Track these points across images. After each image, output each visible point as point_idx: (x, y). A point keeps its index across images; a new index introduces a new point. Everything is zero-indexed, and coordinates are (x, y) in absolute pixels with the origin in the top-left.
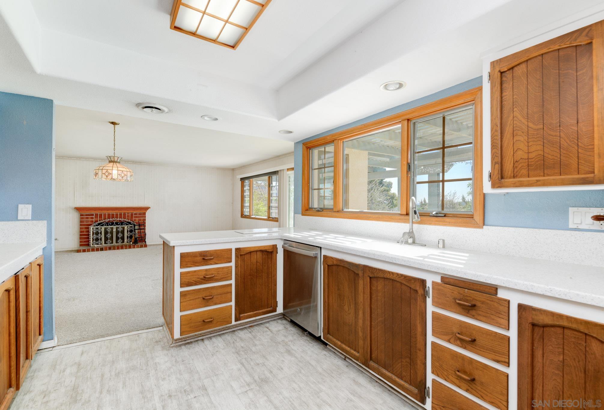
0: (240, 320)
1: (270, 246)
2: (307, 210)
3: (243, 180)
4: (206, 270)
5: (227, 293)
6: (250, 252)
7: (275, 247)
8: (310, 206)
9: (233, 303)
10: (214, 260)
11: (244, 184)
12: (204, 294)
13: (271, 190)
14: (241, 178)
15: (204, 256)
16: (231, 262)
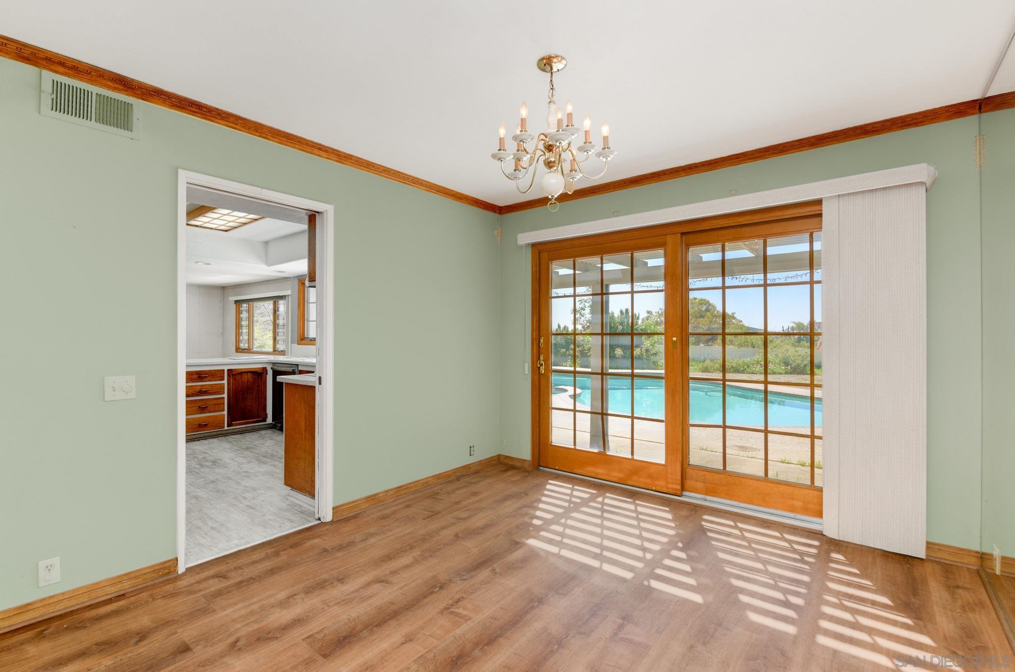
0: (232, 426)
1: (260, 368)
2: (302, 340)
3: (238, 303)
4: (202, 385)
5: (221, 404)
6: (241, 373)
7: (265, 369)
8: (306, 336)
9: (226, 412)
10: (208, 378)
11: (241, 309)
12: (200, 404)
13: (278, 319)
14: (235, 301)
15: (200, 374)
16: (223, 380)
